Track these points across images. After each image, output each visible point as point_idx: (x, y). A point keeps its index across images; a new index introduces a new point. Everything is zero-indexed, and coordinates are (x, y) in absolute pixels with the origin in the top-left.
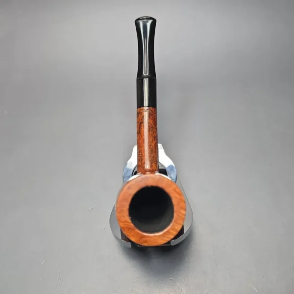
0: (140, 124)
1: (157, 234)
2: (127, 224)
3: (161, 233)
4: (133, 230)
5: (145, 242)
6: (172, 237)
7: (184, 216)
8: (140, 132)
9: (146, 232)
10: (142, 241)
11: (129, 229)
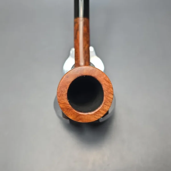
0: (76, 31)
1: (90, 113)
2: (66, 105)
3: (93, 113)
4: (71, 110)
5: (80, 119)
6: (102, 115)
7: (111, 100)
8: (76, 38)
9: (81, 112)
10: (78, 118)
11: (68, 109)
